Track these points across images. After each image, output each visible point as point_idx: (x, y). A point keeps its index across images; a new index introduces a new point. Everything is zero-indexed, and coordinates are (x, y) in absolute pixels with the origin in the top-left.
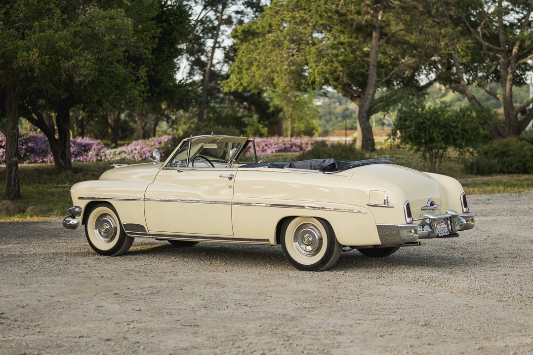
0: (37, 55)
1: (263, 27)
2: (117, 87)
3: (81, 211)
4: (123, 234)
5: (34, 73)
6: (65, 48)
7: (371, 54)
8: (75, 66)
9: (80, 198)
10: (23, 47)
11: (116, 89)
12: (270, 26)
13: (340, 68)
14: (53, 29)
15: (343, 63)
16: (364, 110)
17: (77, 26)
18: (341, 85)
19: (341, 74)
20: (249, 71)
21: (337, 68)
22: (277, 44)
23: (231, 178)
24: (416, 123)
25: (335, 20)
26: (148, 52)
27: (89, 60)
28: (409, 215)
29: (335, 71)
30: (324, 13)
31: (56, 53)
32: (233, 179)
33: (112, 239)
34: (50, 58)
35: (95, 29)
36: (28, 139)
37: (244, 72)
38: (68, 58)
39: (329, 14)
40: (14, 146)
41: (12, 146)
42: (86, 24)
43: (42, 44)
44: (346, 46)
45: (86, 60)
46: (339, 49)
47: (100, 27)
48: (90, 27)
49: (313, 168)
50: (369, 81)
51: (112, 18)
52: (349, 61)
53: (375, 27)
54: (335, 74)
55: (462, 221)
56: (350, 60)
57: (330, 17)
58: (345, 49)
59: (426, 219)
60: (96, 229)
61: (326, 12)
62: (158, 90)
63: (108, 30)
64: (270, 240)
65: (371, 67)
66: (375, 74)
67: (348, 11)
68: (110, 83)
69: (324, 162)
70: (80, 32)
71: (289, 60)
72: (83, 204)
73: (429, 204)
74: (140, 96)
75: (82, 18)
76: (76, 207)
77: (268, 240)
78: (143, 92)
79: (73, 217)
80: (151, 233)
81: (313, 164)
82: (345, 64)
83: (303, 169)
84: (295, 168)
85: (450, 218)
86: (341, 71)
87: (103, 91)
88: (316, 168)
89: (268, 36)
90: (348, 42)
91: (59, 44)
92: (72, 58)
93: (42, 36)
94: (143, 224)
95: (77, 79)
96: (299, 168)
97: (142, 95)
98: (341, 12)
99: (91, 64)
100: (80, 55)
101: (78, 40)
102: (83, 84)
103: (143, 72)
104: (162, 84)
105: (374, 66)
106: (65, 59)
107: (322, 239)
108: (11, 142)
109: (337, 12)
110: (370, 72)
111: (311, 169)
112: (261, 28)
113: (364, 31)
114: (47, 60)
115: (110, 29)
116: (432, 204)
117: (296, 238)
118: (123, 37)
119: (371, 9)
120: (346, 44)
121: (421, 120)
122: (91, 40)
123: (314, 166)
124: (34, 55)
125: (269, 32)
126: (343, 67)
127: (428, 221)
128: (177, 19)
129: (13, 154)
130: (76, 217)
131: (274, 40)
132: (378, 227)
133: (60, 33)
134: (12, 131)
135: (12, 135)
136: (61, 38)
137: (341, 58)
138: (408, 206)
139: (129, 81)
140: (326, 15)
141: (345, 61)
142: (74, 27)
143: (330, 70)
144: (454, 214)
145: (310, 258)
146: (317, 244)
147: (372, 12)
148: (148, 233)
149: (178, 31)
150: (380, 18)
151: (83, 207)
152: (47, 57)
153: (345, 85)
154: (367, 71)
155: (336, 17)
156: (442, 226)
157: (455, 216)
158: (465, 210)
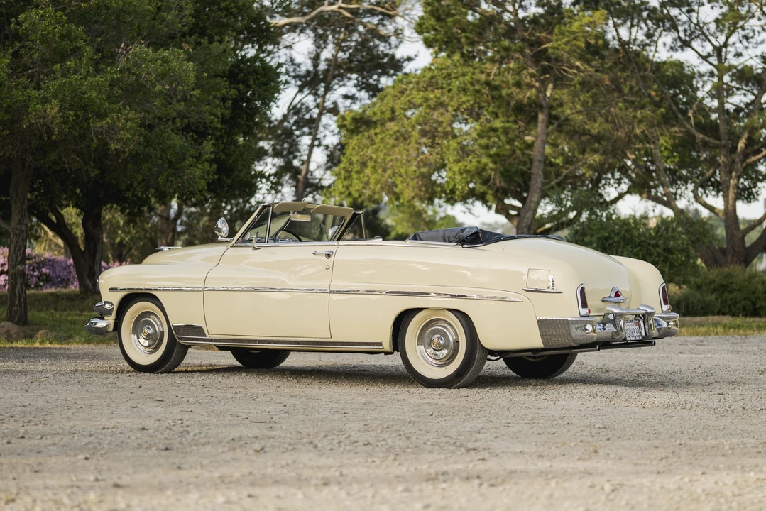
0: (56, 109)
1: (383, 113)
2: (170, 164)
3: (113, 308)
4: (172, 340)
5: (53, 134)
6: (98, 102)
7: (536, 145)
8: (111, 127)
9: (111, 289)
10: (37, 98)
11: (170, 167)
12: (393, 111)
13: (491, 165)
14: (81, 74)
15: (496, 158)
16: (524, 225)
17: (115, 72)
18: (492, 189)
19: (493, 173)
20: (361, 175)
21: (486, 165)
22: (403, 137)
23: (329, 256)
24: (599, 239)
25: (485, 96)
26: (216, 120)
27: (131, 120)
28: (584, 305)
29: (484, 169)
30: (469, 85)
31: (85, 108)
32: (332, 258)
33: (156, 349)
34: (75, 115)
35: (141, 76)
36: (41, 262)
37: (354, 176)
38: (101, 115)
39: (477, 87)
40: (20, 248)
41: (18, 248)
42: (128, 69)
43: (64, 95)
44: (499, 133)
45: (127, 120)
46: (489, 138)
47: (149, 72)
48: (134, 74)
49: (447, 240)
50: (533, 182)
51: (165, 61)
52: (504, 155)
53: (541, 107)
54: (484, 174)
55: (660, 323)
56: (505, 153)
57: (478, 91)
58: (499, 138)
59: (609, 314)
60: (133, 334)
61: (472, 84)
62: (229, 182)
63: (159, 78)
64: (383, 344)
65: (536, 163)
66: (541, 173)
67: (503, 82)
68: (161, 158)
69: (463, 231)
70: (120, 81)
71: (419, 159)
72: (115, 298)
73: (613, 295)
74: (203, 177)
75: (122, 62)
76: (106, 302)
77: (380, 344)
78: (208, 173)
79: (102, 318)
80: (212, 337)
81: (447, 234)
82: (498, 159)
83: (433, 241)
84: (421, 240)
85: (644, 315)
86: (492, 169)
87: (150, 170)
88: (452, 239)
89: (390, 125)
90: (503, 127)
91: (89, 94)
92: (106, 116)
93: (64, 83)
94: (202, 325)
95: (113, 146)
96: (426, 240)
97: (206, 177)
98: (493, 83)
99: (134, 125)
100: (119, 111)
101: (118, 92)
102: (122, 156)
103: (208, 146)
104: (236, 173)
105: (540, 161)
106: (98, 117)
107: (458, 342)
108: (17, 242)
109: (488, 83)
110: (534, 170)
111: (445, 241)
112: (379, 114)
113: (526, 112)
114: (71, 118)
115: (162, 77)
116: (617, 295)
117: (421, 340)
118: (180, 88)
119: (537, 81)
120: (500, 130)
121: (606, 234)
122: (134, 92)
123: (449, 237)
124: (53, 109)
125: (391, 119)
126: (495, 163)
127: (611, 317)
128: (258, 79)
129: (19, 260)
130: (106, 318)
131: (398, 131)
132: (540, 322)
133: (91, 79)
134: (19, 227)
135: (18, 232)
136: (92, 88)
137: (493, 151)
138: (582, 291)
139: (187, 156)
140: (471, 88)
141: (497, 155)
142: (110, 73)
143: (477, 168)
144: (649, 310)
145: (440, 369)
146: (451, 349)
147: (537, 84)
148: (208, 337)
150: (548, 94)
151: (116, 303)
152: (72, 113)
153: (497, 190)
154: (530, 169)
155: (486, 90)
156: (632, 327)
157: (651, 314)
158: (665, 308)
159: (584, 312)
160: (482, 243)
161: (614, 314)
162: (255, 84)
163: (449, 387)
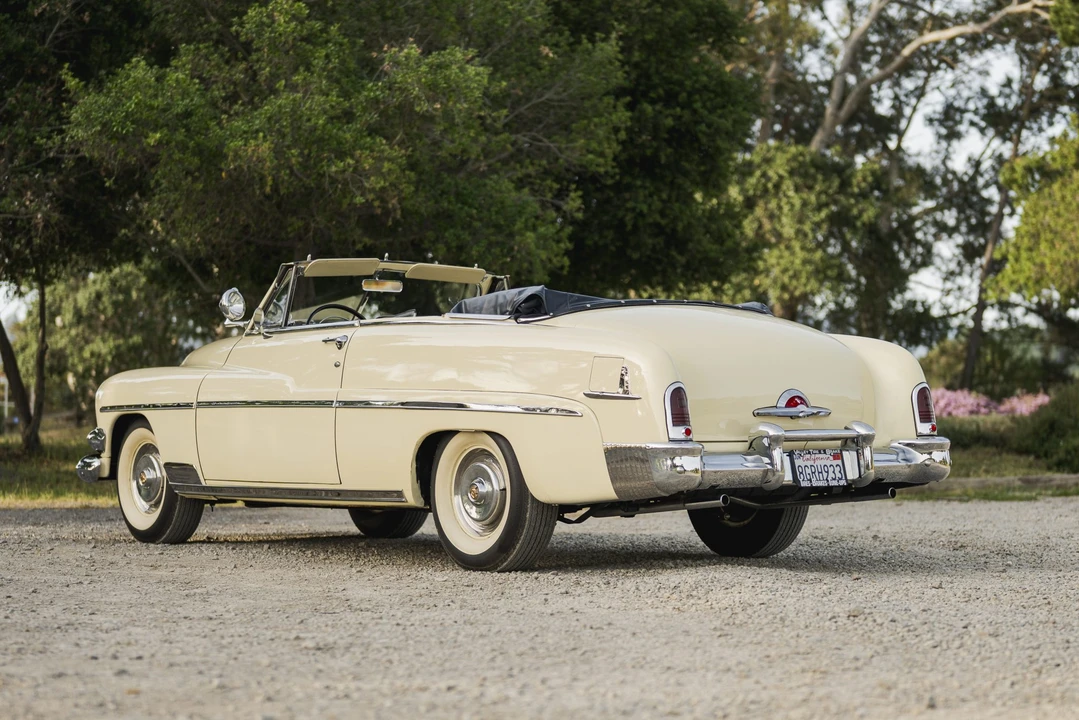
0: (265, 147)
3: (106, 440)
4: (170, 492)
5: (266, 186)
9: (104, 409)
17: (376, 89)
23: (340, 345)
31: (317, 144)
32: (345, 348)
34: (302, 155)
48: (399, 89)
49: (498, 311)
55: (908, 456)
59: (759, 438)
60: (132, 480)
64: (405, 494)
69: (520, 293)
73: (783, 403)
76: (100, 431)
77: (400, 494)
80: (210, 483)
81: (501, 300)
83: (480, 313)
84: (467, 312)
88: (504, 310)
96: (474, 313)
107: (505, 489)
111: (496, 313)
114: (294, 160)
116: (793, 404)
117: (458, 485)
118: (460, 106)
123: (501, 305)
124: (261, 146)
130: (101, 455)
132: (608, 452)
138: (678, 395)
144: (863, 431)
145: (477, 537)
146: (495, 504)
148: (204, 484)
149: (709, 126)
151: (108, 430)
152: (296, 152)
156: (823, 463)
157: (868, 439)
158: (925, 428)
159: (678, 432)
160: (546, 314)
161: (769, 437)
162: (704, 106)
163: (491, 570)
